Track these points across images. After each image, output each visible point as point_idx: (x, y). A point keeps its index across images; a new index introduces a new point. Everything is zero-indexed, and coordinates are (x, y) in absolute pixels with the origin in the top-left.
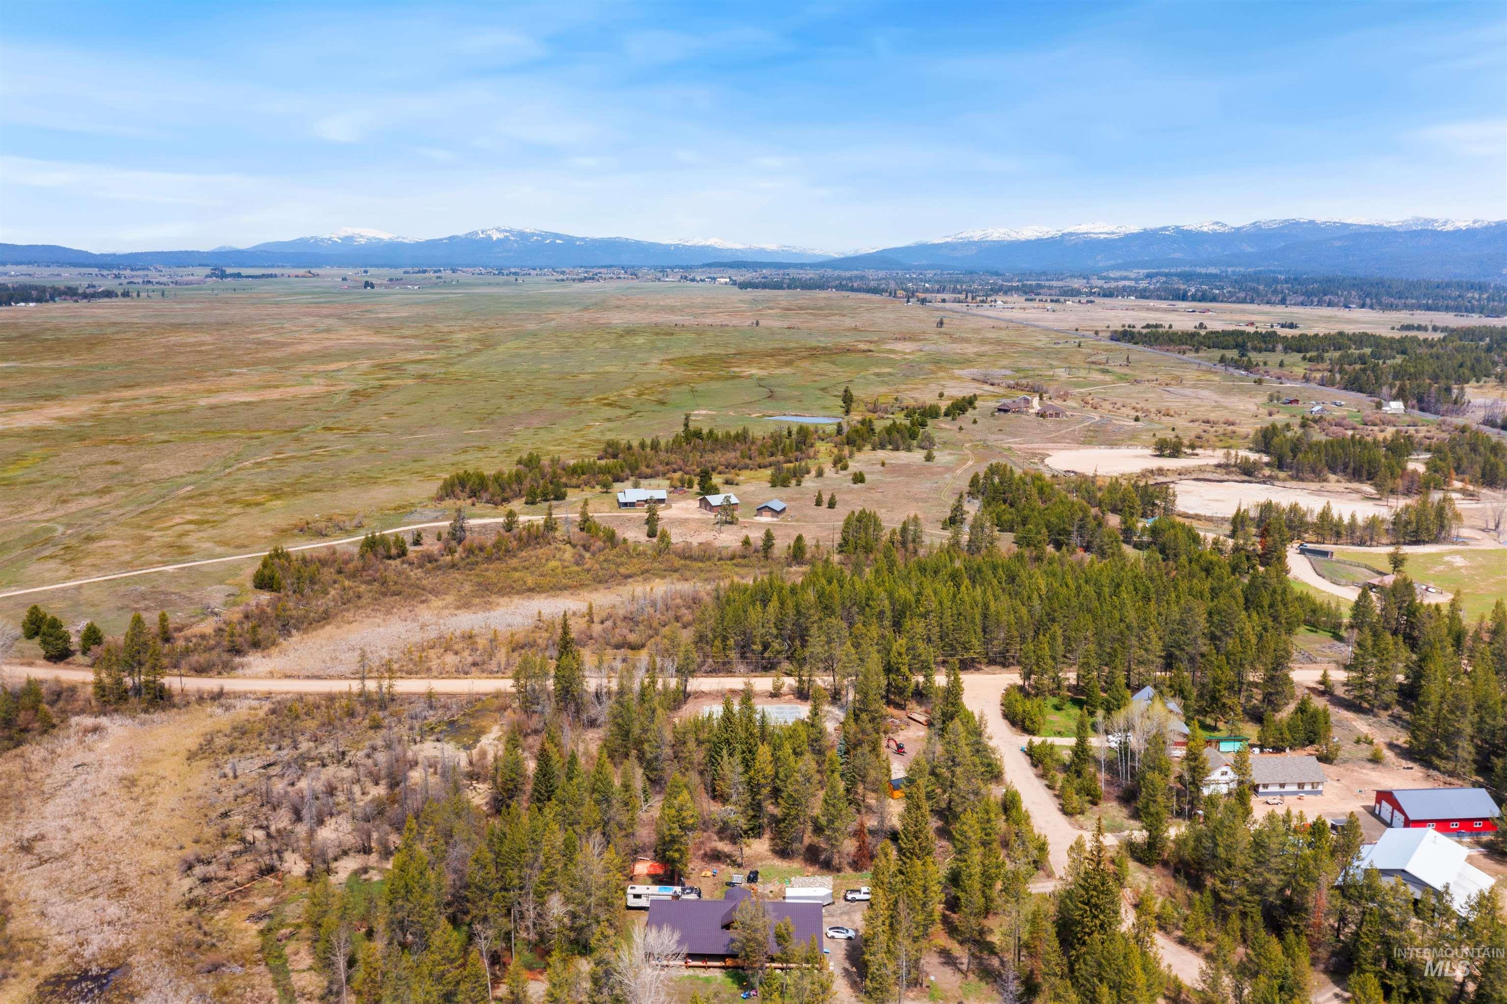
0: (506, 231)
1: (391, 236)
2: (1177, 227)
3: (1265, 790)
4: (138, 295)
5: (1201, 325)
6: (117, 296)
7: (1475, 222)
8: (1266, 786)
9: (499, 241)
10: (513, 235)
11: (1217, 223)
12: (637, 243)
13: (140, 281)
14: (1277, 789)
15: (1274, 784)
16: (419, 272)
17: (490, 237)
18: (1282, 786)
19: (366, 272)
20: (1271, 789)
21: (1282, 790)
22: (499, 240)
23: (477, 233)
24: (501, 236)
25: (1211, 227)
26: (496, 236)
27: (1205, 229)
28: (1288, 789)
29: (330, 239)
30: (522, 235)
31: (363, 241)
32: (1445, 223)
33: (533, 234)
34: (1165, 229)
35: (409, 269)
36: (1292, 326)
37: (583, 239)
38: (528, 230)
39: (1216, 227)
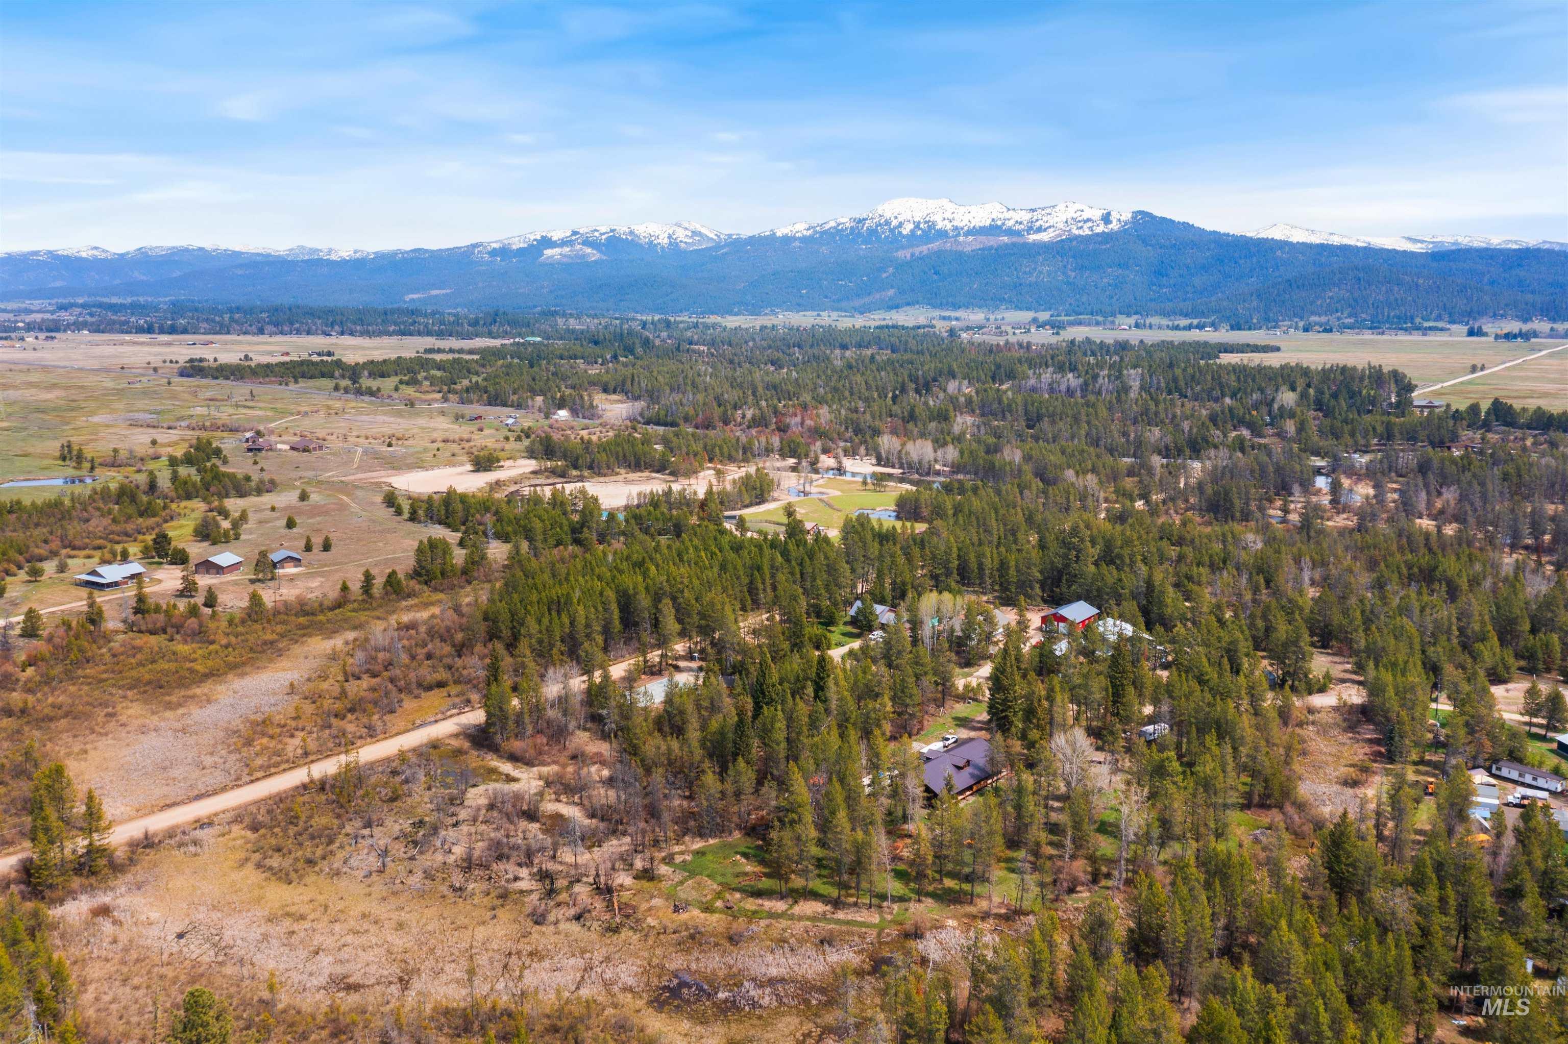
2: (50, 252)
5: (246, 357)
7: (356, 252)
11: (96, 248)
25: (91, 253)
27: (84, 255)
32: (330, 251)
34: (36, 253)
36: (329, 354)
39: (95, 252)
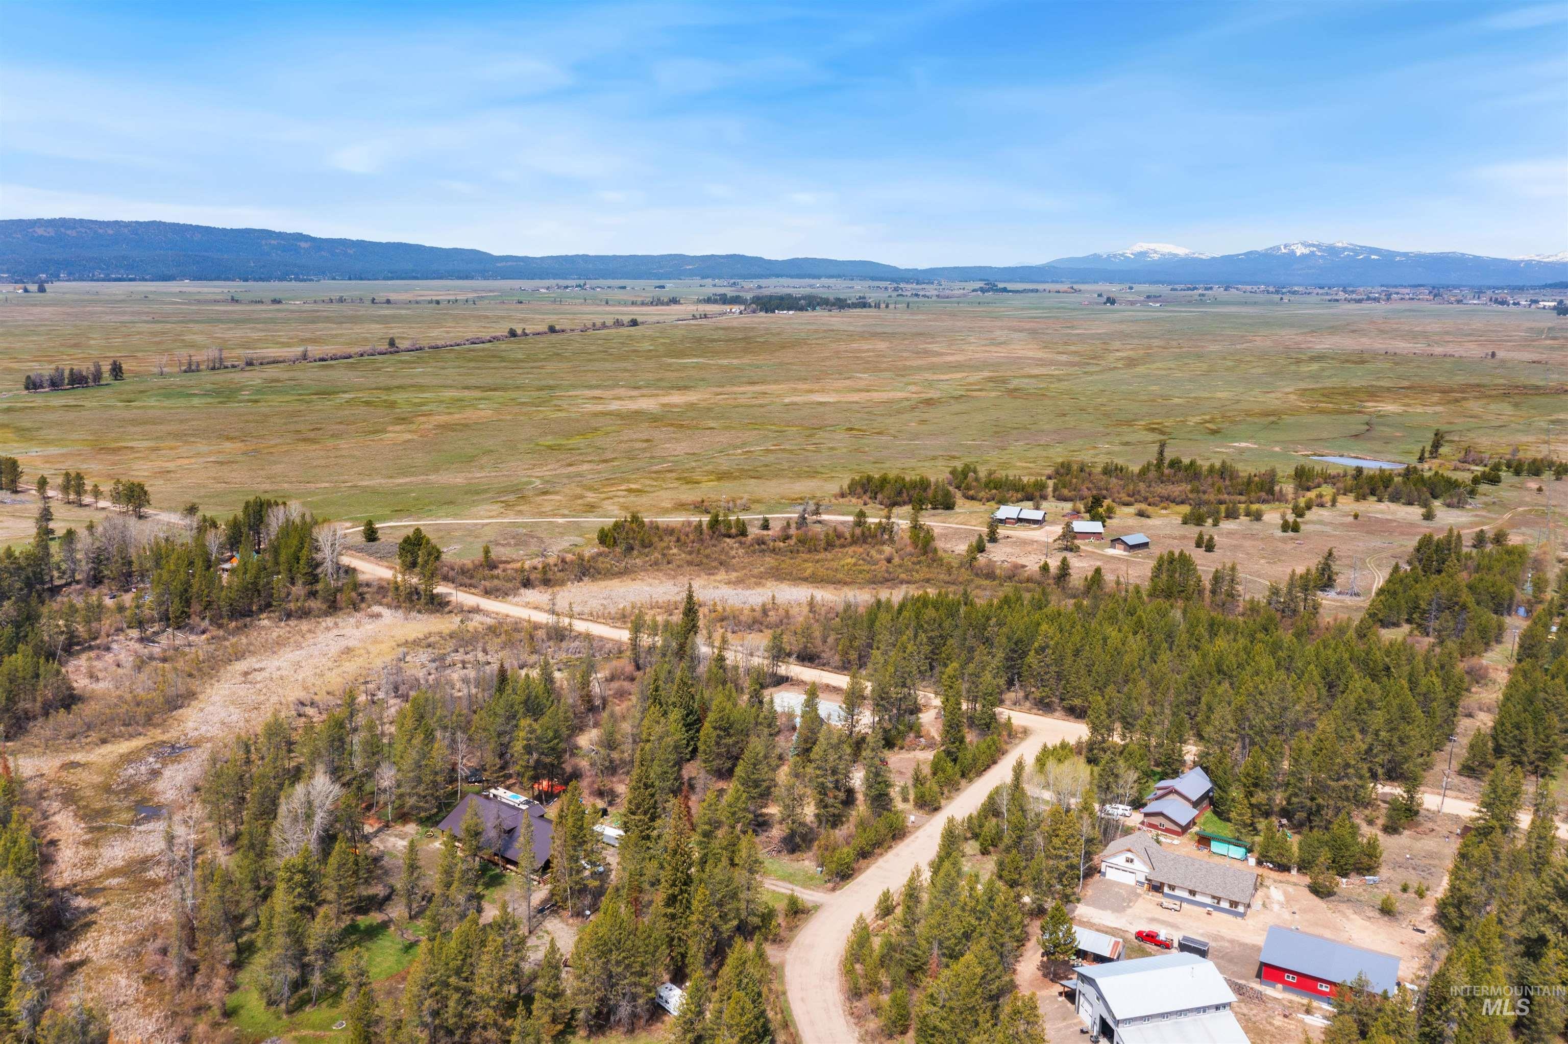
0: (1314, 245)
1: (1187, 251)
3: (1171, 892)
4: (887, 306)
6: (870, 306)
8: (1172, 888)
9: (1304, 257)
10: (1320, 250)
12: (1476, 258)
13: (909, 294)
14: (1186, 895)
15: (1182, 888)
16: (1189, 289)
17: (1293, 252)
18: (1193, 893)
19: (1131, 288)
20: (1177, 893)
21: (1191, 898)
22: (1303, 255)
23: (1279, 249)
24: (1306, 251)
26: (1300, 251)
28: (1198, 898)
29: (1122, 255)
30: (1332, 250)
31: (1156, 257)
33: (1345, 249)
35: (1176, 286)
37: (1405, 254)
38: (1340, 245)
